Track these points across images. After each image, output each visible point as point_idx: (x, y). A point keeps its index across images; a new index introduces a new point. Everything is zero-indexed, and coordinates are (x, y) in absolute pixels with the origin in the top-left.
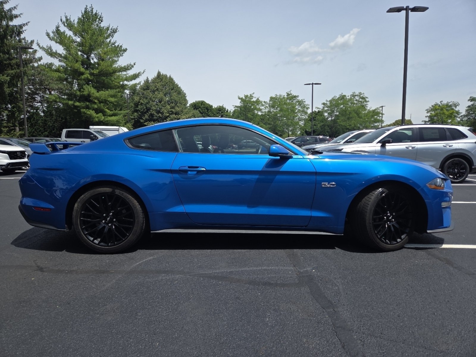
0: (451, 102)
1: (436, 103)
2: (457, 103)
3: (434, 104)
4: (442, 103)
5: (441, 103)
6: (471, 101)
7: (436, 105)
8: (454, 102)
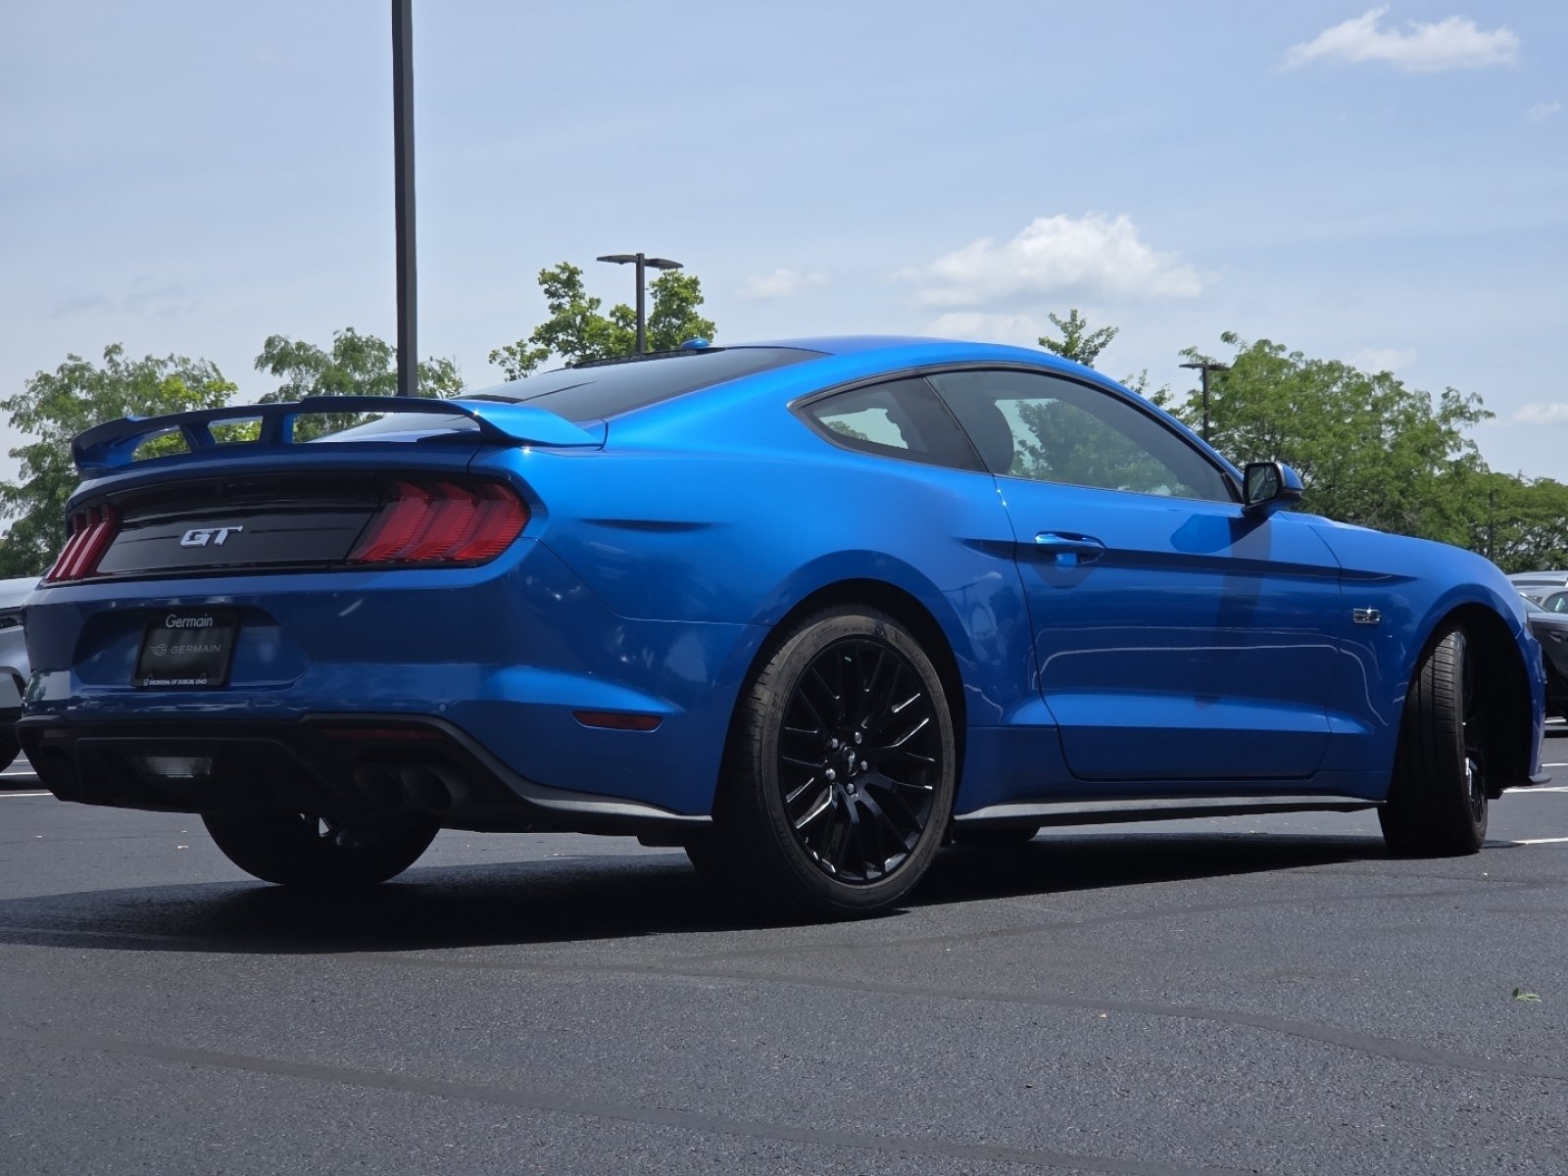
0: (171, 358)
1: (71, 357)
2: (210, 369)
3: (61, 369)
4: (117, 358)
5: (111, 360)
6: (275, 370)
7: (72, 371)
8: (185, 361)
